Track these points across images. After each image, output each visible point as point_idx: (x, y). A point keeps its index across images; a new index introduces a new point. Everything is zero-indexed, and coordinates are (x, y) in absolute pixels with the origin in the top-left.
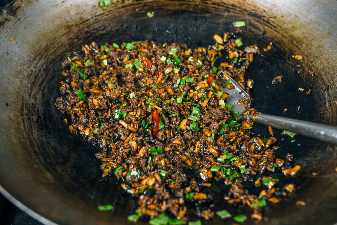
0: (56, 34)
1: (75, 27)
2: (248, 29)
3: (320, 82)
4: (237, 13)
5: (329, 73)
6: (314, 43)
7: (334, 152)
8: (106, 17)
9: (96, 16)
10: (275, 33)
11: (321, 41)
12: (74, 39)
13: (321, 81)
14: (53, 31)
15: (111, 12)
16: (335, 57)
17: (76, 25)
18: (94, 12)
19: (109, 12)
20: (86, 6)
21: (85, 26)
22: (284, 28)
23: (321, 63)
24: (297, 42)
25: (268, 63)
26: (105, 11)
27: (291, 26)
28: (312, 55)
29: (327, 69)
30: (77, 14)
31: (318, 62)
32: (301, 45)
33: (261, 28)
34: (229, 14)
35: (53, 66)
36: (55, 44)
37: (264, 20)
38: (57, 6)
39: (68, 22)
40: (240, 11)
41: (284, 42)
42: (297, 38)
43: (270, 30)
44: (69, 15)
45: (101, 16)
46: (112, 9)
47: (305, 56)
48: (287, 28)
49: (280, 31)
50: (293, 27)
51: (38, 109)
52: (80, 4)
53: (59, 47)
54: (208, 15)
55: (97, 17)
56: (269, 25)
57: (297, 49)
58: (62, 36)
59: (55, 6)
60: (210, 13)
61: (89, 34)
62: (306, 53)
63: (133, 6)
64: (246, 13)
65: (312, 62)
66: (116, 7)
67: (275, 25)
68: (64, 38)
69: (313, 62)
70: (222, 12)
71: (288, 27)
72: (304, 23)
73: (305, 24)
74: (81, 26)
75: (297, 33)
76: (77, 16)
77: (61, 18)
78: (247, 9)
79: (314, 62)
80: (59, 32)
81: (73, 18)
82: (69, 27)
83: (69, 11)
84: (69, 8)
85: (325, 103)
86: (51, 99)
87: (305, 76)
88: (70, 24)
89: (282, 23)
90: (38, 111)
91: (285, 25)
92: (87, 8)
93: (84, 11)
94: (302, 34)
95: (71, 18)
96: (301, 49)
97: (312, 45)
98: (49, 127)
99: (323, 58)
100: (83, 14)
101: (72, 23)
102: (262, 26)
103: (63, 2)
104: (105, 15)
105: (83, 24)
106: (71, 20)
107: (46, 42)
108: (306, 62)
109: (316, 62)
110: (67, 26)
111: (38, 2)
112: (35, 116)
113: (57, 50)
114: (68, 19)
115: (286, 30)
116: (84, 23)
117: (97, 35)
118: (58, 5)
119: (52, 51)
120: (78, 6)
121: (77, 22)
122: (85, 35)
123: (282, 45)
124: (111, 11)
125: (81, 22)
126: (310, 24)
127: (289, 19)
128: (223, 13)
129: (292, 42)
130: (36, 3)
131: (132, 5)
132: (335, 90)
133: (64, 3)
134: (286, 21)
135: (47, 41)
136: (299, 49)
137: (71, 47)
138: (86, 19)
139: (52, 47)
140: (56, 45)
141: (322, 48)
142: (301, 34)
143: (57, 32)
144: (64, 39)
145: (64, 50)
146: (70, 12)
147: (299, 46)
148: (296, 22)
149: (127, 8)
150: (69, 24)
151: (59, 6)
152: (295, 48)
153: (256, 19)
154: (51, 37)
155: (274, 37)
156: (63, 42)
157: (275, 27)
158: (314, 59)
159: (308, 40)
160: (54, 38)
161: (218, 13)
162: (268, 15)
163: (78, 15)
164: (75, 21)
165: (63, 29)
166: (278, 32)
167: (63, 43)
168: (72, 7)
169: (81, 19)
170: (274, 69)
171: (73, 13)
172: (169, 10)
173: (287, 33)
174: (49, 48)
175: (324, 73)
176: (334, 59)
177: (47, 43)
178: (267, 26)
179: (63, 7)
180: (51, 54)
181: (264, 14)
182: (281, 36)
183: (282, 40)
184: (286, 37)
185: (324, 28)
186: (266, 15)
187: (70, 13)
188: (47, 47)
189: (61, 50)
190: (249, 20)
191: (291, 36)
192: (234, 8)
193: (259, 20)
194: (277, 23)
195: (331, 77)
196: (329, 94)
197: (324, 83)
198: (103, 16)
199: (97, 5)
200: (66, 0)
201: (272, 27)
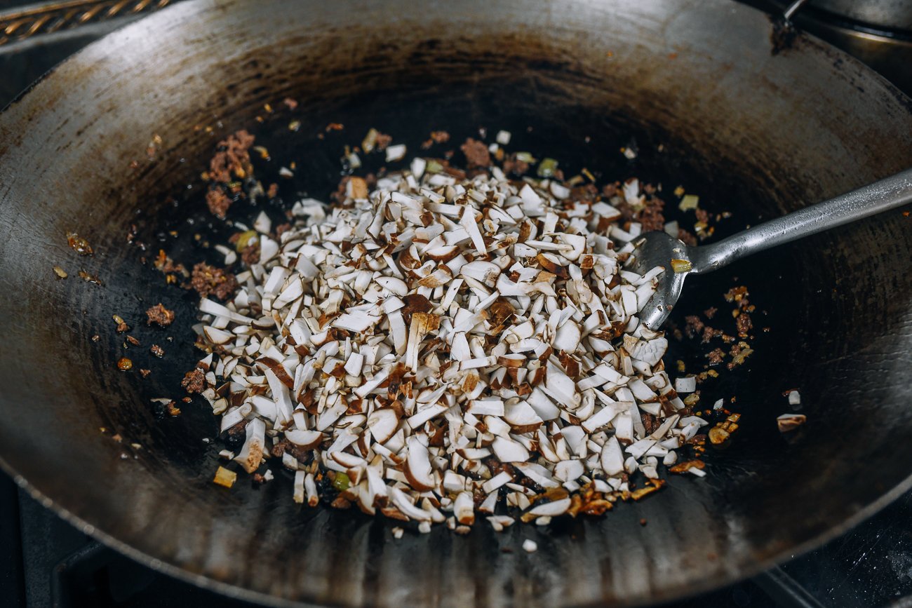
1: (128, 192)
2: (539, 101)
3: (748, 172)
4: (503, 70)
5: (758, 148)
6: (700, 94)
7: (852, 299)
8: (193, 148)
9: (168, 153)
11: (714, 87)
13: (749, 170)
16: (758, 113)
17: (130, 185)
20: (138, 132)
21: (151, 183)
22: (621, 79)
23: (734, 133)
24: (661, 101)
26: (187, 135)
27: (635, 71)
28: (706, 122)
29: (751, 141)
30: (121, 157)
31: (727, 133)
32: (672, 105)
33: (569, 90)
34: (483, 76)
37: (569, 72)
38: (67, 146)
39: (108, 182)
40: (507, 64)
43: (591, 89)
44: (104, 164)
47: (692, 126)
49: (616, 87)
50: (640, 71)
52: (122, 130)
53: (110, 250)
54: (434, 89)
55: (172, 153)
56: (585, 80)
57: (666, 116)
58: (107, 219)
59: (64, 148)
60: (438, 83)
62: (692, 121)
63: (249, 108)
64: (522, 65)
65: (711, 136)
67: (598, 76)
68: (111, 224)
69: (713, 134)
70: (465, 75)
71: (630, 75)
72: (663, 58)
73: (666, 59)
74: (143, 185)
75: (655, 82)
76: (122, 162)
77: (89, 175)
78: (523, 54)
79: (717, 134)
80: (95, 212)
81: (116, 170)
82: (113, 194)
83: (100, 153)
84: (99, 145)
87: (708, 168)
88: (115, 186)
89: (613, 69)
91: (622, 72)
93: (136, 145)
94: (667, 82)
95: (111, 169)
96: (677, 115)
97: (697, 100)
99: (733, 121)
100: (136, 154)
101: (119, 183)
102: (571, 87)
103: (79, 133)
104: (190, 145)
105: (144, 180)
106: (112, 176)
108: (698, 138)
109: (721, 134)
110: (109, 192)
111: (22, 147)
114: (105, 174)
115: (627, 82)
116: (147, 177)
118: (70, 143)
120: (119, 136)
121: (129, 178)
122: (160, 206)
123: (630, 117)
125: (138, 175)
126: (676, 56)
127: (625, 56)
128: (468, 78)
129: (651, 105)
130: (17, 150)
131: (247, 104)
132: (788, 180)
133: (82, 135)
134: (620, 63)
136: (672, 115)
138: (148, 165)
141: (721, 101)
142: (664, 83)
146: (104, 156)
147: (671, 110)
148: (645, 60)
150: (112, 186)
151: (74, 145)
152: (662, 116)
153: (551, 73)
156: (114, 235)
157: (599, 81)
158: (712, 128)
159: (685, 92)
160: (89, 229)
162: (574, 58)
164: (123, 173)
165: (103, 202)
166: (611, 91)
167: (116, 238)
168: (104, 141)
171: (111, 155)
173: (631, 87)
175: (749, 151)
176: (758, 117)
178: (580, 82)
179: (83, 146)
181: (565, 58)
183: (626, 106)
184: (632, 98)
185: (710, 58)
186: (570, 59)
187: (105, 160)
190: (536, 79)
191: (645, 93)
192: (490, 59)
193: (559, 74)
194: (600, 70)
195: (767, 156)
196: (778, 191)
197: (757, 171)
198: (185, 149)
199: (163, 123)
200: (86, 127)
201: (593, 82)
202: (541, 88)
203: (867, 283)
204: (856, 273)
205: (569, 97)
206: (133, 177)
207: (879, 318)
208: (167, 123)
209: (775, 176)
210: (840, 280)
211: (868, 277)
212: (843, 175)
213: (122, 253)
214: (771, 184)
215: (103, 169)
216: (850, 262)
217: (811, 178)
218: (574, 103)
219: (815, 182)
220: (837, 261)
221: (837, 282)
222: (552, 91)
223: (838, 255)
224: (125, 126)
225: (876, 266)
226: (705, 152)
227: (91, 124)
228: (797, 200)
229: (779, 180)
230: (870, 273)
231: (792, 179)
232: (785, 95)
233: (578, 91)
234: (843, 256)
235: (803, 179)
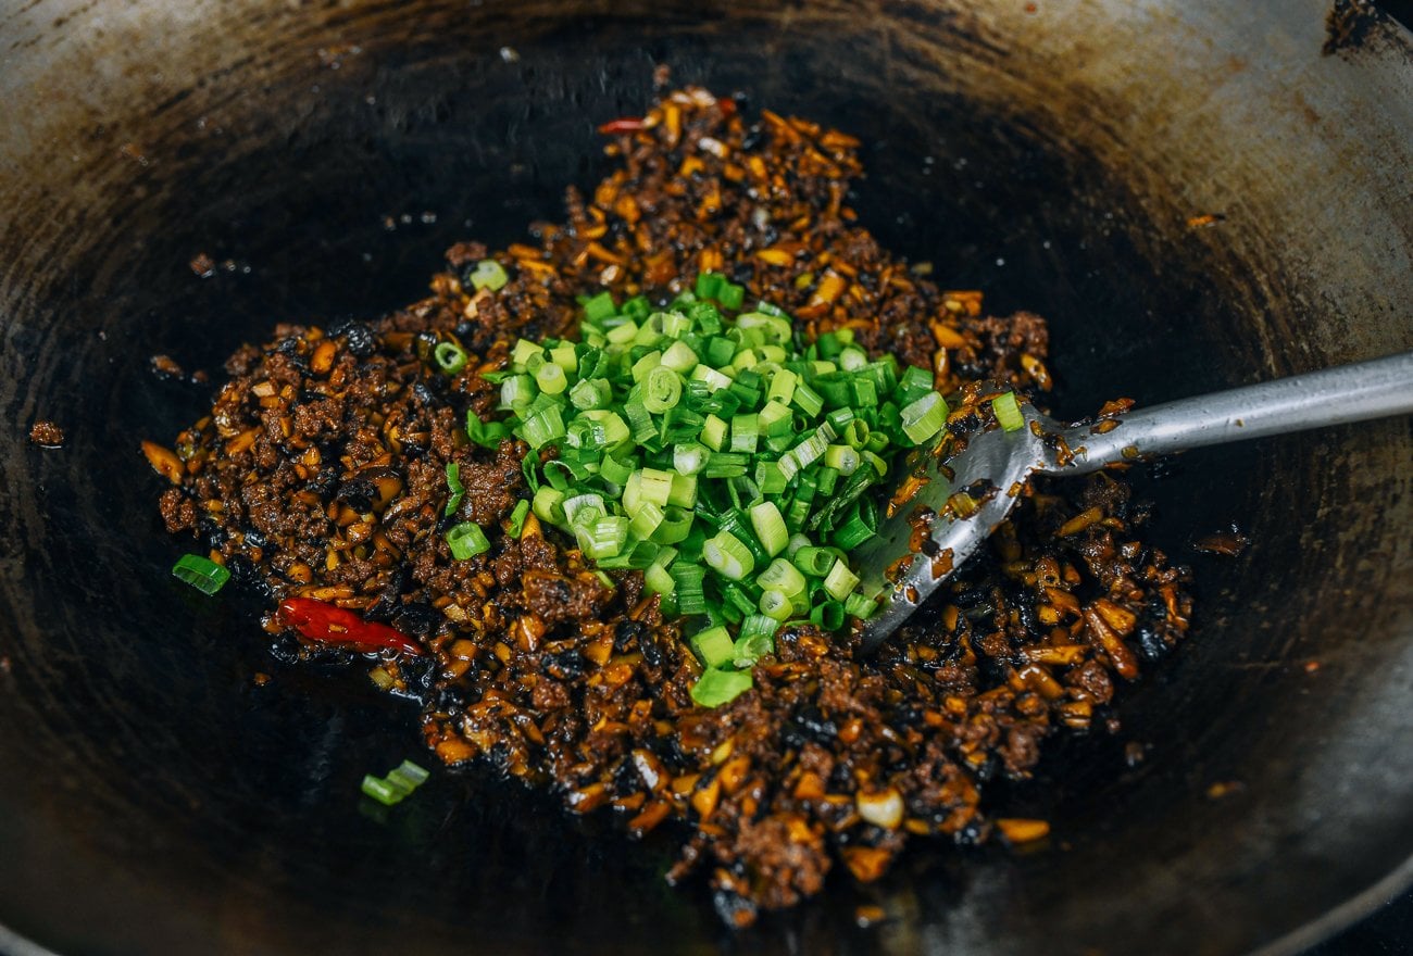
0: (49, 172)
1: (128, 135)
2: (890, 75)
3: (1226, 270)
5: (1256, 228)
6: (1176, 107)
7: (1334, 552)
8: (263, 73)
9: (216, 76)
10: (1008, 78)
11: (1205, 98)
12: (130, 190)
13: (1229, 265)
14: (32, 157)
15: (282, 51)
16: (1272, 160)
17: (135, 123)
18: (204, 57)
19: (272, 49)
20: (168, 34)
21: (173, 124)
22: (1041, 57)
23: (1219, 190)
24: (1104, 109)
25: (993, 212)
26: (256, 50)
27: (1070, 45)
28: (1176, 161)
29: (1247, 212)
30: (129, 73)
31: (1207, 188)
32: (1122, 120)
33: (947, 64)
34: (801, 16)
35: (55, 319)
36: (50, 220)
37: (952, 29)
38: (33, 43)
39: (94, 112)
41: (1050, 114)
42: (1103, 95)
43: (985, 68)
44: (94, 81)
45: (243, 69)
46: (284, 37)
47: (1148, 164)
48: (1054, 57)
49: (1030, 72)
50: (1080, 48)
51: (21, 521)
52: (138, 25)
53: (69, 230)
54: (709, 27)
55: (223, 78)
56: (978, 49)
57: (1109, 139)
58: (76, 178)
60: (718, 16)
61: (196, 160)
62: (1150, 154)
63: (376, 17)
65: (1178, 189)
66: (303, 28)
67: (1003, 46)
68: (83, 186)
69: (1182, 187)
70: (770, 9)
71: (1060, 52)
72: (1125, 29)
73: (1129, 32)
74: (156, 126)
75: (1103, 73)
76: (128, 80)
77: (60, 96)
79: (1189, 187)
80: (58, 161)
81: (114, 93)
82: (98, 135)
83: (90, 62)
84: (90, 44)
85: (1260, 355)
86: (69, 468)
87: (1158, 249)
88: (106, 120)
89: (1033, 37)
90: (22, 532)
91: (1047, 44)
92: (173, 41)
93: (161, 56)
94: (1123, 75)
95: (105, 91)
96: (1127, 139)
97: (1169, 118)
98: (88, 599)
99: (1224, 168)
100: (156, 71)
101: (115, 117)
102: (950, 58)
103: (59, 23)
104: (258, 67)
105: (162, 117)
106: (104, 102)
107: (10, 212)
108: (1153, 190)
109: (1197, 189)
110: (92, 130)
112: (15, 556)
113: (63, 245)
114: (94, 100)
115: (1051, 64)
116: (167, 112)
117: (231, 157)
118: (40, 37)
119: (40, 252)
120: (132, 37)
121: (134, 110)
122: (181, 165)
123: (1044, 129)
124: (283, 44)
125: (153, 106)
126: (1150, 30)
127: (1058, 16)
128: (773, 16)
129: (1084, 113)
132: (1292, 298)
133: (64, 26)
134: (1046, 26)
135: (9, 207)
136: (1118, 139)
137: (125, 223)
138: (174, 92)
139: (39, 232)
140: (54, 223)
141: (1211, 126)
142: (1116, 76)
143: (49, 159)
144: (85, 191)
145: (91, 242)
146: (97, 66)
147: (1118, 128)
148: (1091, 27)
149: (353, 25)
150: (100, 120)
151: (46, 41)
152: (1100, 137)
153: (921, 27)
154: (27, 186)
155: (1005, 98)
156: (84, 205)
157: (1003, 54)
158: (1184, 175)
159: (1151, 99)
160: (39, 190)
161: (753, 14)
163: (137, 76)
164: (126, 102)
165: (76, 145)
166: (1020, 75)
167: (85, 211)
168: (102, 42)
169: (151, 91)
170: (1023, 231)
171: (109, 68)
172: (538, 20)
173: (1057, 75)
174: (25, 241)
175: (1238, 230)
176: (1270, 167)
177: (15, 218)
178: (968, 52)
179: (63, 45)
180: (39, 268)
182: (1031, 90)
183: (1042, 109)
184: (1054, 95)
185: (1209, 42)
186: (959, 7)
187: (98, 73)
188: (14, 236)
189: (78, 245)
190: (892, 34)
191: (1079, 89)
193: (934, 31)
194: (1009, 35)
195: (1268, 246)
196: (1268, 316)
197: (1242, 270)
198: (248, 73)
199: (216, 23)
200: (74, 14)
201: (991, 54)
202: (898, 51)
203: (1369, 528)
204: (1357, 504)
205: (945, 76)
206: (143, 111)
207: (1366, 602)
208: (225, 23)
209: (1272, 287)
210: (1326, 510)
211: (1375, 516)
212: (1392, 309)
213: (90, 237)
214: (1260, 300)
215: (90, 89)
216: (1353, 480)
217: (1334, 303)
218: (950, 88)
219: (1338, 312)
220: (1333, 472)
221: (1320, 513)
222: (916, 59)
223: (1338, 461)
224: (145, 20)
225: (1396, 499)
226: (1159, 219)
227: (85, 9)
228: (1297, 339)
229: (1277, 295)
230: (1381, 511)
231: (1300, 297)
232: (1329, 136)
233: (960, 67)
234: (1345, 465)
235: (1318, 302)
